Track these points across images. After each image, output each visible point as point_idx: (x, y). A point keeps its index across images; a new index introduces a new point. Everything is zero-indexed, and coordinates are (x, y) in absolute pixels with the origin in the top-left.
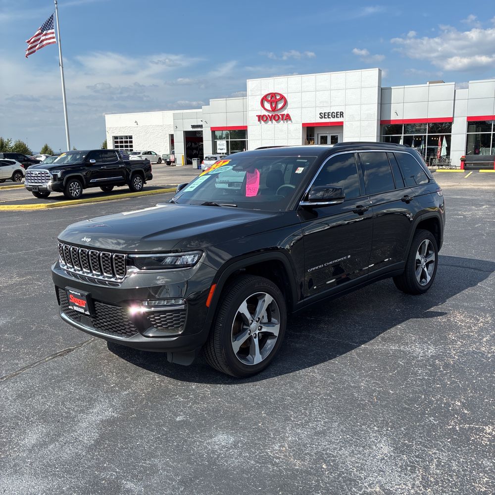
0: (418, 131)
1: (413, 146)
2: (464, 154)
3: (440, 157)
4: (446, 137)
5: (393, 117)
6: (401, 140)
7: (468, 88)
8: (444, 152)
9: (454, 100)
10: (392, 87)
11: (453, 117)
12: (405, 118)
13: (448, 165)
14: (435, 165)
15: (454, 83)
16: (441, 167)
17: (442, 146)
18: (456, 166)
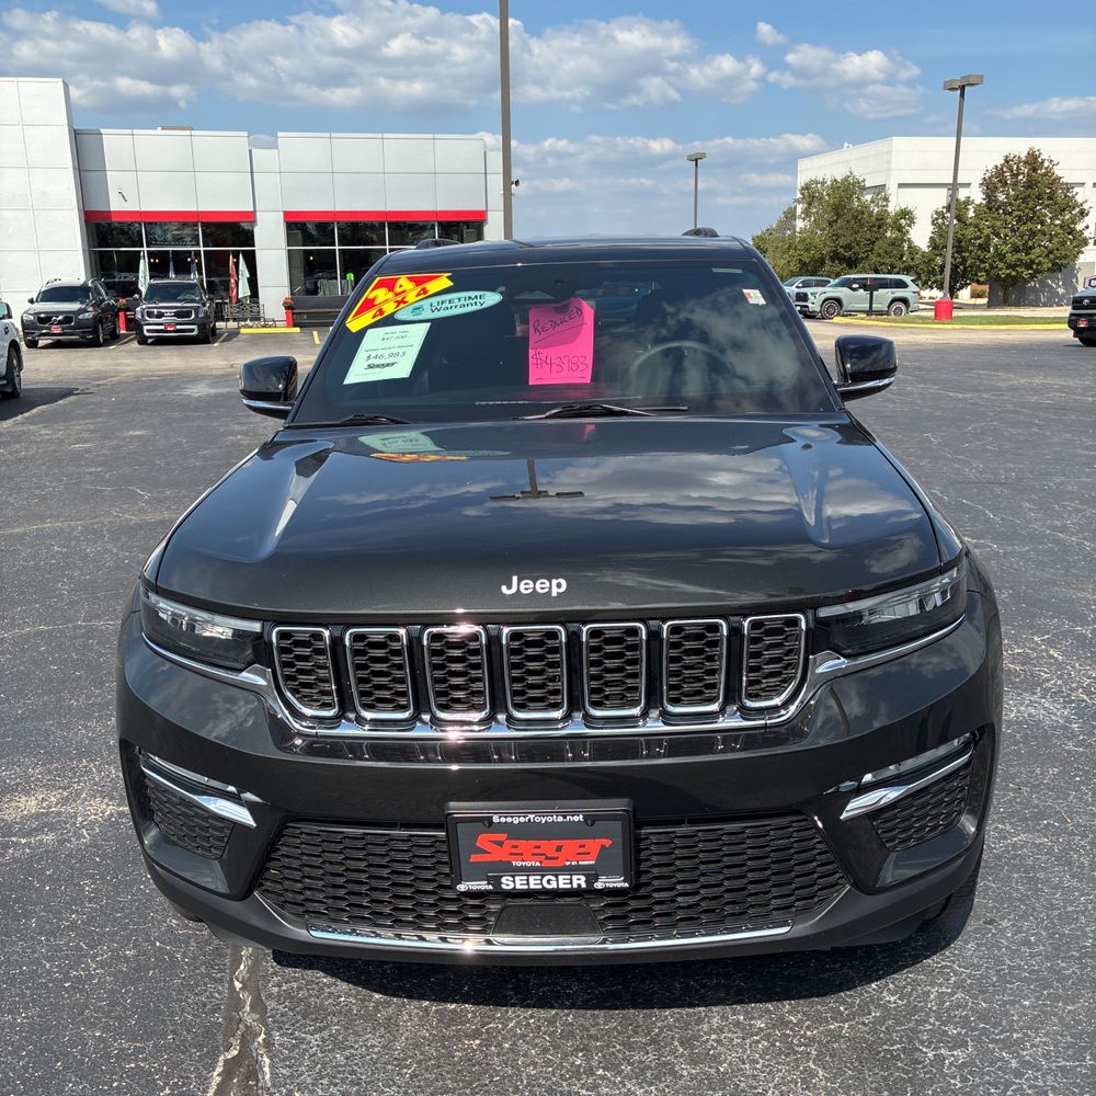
0: (179, 240)
1: (172, 275)
2: (286, 293)
3: (238, 301)
4: (244, 256)
5: (116, 205)
6: (142, 261)
7: (274, 146)
8: (244, 290)
9: (252, 172)
10: (102, 131)
11: (255, 211)
12: (146, 208)
13: (259, 319)
14: (228, 320)
15: (246, 134)
16: (243, 323)
17: (238, 275)
18: (274, 321)
